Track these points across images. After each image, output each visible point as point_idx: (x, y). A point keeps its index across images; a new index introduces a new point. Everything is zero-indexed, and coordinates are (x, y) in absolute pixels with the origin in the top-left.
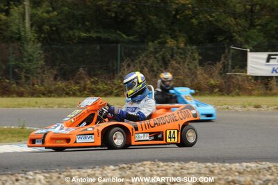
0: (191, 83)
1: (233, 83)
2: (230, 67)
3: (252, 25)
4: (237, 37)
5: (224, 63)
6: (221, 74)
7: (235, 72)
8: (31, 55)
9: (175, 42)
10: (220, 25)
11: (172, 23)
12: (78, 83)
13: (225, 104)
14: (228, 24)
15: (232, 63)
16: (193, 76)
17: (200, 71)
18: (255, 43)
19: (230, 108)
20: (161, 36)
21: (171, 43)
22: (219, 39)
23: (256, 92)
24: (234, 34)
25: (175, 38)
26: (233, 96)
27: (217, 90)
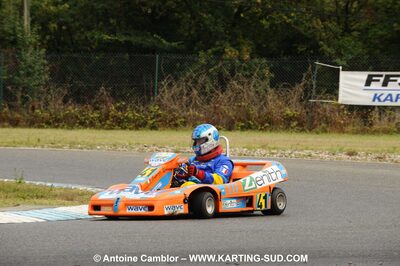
0: (259, 113)
1: (319, 114)
2: (314, 91)
3: (347, 30)
4: (325, 47)
5: (305, 85)
6: (301, 101)
7: (321, 98)
8: (30, 67)
9: (237, 53)
10: (301, 29)
11: (234, 25)
12: (97, 109)
13: (307, 149)
14: (314, 28)
15: (317, 85)
16: (262, 103)
17: (271, 95)
18: (350, 57)
19: (313, 154)
20: (217, 43)
21: (230, 52)
22: (300, 49)
23: (350, 128)
24: (321, 43)
25: (236, 45)
26: (317, 133)
27: (295, 123)
